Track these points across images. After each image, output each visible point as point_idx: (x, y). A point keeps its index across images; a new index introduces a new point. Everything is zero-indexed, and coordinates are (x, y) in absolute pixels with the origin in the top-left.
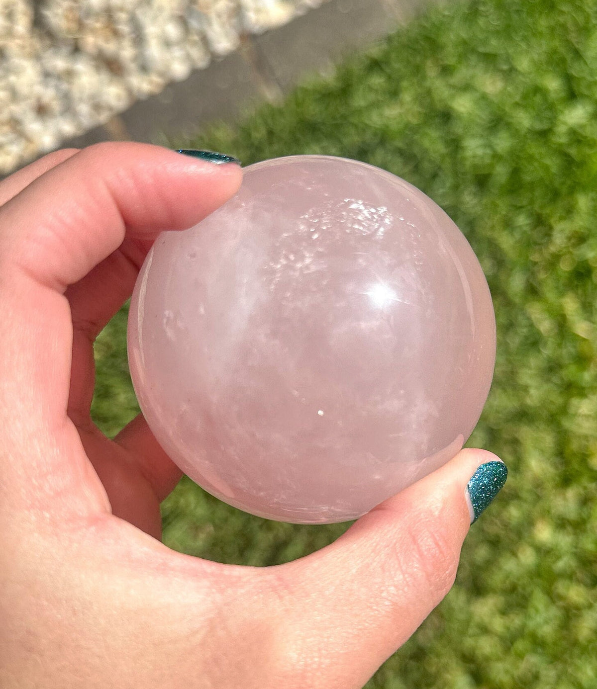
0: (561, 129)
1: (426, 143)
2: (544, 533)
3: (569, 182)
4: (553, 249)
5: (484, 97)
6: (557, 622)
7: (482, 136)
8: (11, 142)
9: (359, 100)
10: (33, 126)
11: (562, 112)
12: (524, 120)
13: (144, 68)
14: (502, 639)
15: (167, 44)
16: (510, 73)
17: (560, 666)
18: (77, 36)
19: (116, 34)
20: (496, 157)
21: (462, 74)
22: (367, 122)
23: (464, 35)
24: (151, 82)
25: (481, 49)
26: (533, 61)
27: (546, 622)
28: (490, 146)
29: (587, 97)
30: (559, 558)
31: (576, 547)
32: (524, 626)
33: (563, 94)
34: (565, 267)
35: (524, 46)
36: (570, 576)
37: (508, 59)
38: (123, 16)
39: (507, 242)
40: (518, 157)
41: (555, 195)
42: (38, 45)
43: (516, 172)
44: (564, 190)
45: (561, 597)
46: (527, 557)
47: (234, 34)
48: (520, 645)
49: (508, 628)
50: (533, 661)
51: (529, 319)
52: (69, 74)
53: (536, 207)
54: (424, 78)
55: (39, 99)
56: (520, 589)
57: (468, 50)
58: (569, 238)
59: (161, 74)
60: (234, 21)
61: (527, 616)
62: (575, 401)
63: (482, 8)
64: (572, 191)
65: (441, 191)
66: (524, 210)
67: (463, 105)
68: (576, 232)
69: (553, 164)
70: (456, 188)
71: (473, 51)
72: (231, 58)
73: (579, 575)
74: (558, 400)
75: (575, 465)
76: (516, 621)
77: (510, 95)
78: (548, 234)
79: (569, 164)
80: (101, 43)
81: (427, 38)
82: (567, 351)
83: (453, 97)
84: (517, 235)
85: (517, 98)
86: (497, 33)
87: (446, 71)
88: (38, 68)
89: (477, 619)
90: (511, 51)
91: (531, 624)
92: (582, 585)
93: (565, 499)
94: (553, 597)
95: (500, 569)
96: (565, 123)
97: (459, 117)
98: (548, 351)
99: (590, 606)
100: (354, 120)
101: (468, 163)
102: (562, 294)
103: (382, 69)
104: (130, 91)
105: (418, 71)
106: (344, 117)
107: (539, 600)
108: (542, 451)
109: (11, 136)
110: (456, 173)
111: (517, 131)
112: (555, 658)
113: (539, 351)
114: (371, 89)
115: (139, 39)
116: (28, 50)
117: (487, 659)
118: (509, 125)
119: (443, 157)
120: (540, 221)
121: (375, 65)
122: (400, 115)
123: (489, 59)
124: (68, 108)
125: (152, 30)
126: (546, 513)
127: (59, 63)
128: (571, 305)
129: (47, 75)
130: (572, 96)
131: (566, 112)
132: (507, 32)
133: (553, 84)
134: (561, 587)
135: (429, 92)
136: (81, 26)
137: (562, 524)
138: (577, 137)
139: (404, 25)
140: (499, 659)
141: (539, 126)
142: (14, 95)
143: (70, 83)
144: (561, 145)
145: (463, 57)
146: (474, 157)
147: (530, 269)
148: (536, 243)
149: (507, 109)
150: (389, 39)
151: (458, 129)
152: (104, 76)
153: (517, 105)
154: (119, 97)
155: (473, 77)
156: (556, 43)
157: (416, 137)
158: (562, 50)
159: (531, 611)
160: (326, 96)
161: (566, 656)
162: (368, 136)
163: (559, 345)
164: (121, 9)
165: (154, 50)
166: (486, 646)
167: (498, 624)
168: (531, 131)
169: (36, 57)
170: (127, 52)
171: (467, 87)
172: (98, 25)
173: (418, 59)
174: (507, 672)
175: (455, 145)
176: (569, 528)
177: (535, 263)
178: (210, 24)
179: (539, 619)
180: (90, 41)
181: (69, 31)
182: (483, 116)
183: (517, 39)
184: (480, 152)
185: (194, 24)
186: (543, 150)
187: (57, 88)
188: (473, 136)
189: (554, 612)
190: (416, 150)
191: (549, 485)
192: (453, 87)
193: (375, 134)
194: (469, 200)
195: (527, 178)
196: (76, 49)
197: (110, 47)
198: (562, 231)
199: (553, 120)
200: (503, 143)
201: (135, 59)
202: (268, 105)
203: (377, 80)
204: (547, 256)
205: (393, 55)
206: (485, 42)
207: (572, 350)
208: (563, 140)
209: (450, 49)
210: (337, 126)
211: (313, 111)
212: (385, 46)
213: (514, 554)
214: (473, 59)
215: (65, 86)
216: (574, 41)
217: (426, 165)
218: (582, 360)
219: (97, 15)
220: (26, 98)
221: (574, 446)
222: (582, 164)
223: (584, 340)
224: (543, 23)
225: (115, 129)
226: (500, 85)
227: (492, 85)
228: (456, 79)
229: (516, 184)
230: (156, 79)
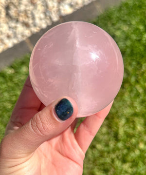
0: (144, 39)
2: (142, 146)
4: (142, 70)
5: (123, 31)
7: (123, 41)
10: (6, 41)
11: (144, 35)
12: (134, 37)
13: (35, 26)
15: (41, 19)
16: (130, 25)
18: (18, 18)
19: (28, 17)
20: (127, 46)
21: (118, 25)
23: (118, 15)
25: (122, 19)
26: (136, 22)
27: (143, 170)
28: (125, 44)
32: (137, 171)
33: (144, 30)
35: (134, 18)
37: (130, 21)
38: (29, 12)
39: (130, 69)
40: (133, 47)
41: (143, 56)
42: (7, 20)
43: (132, 51)
44: (145, 55)
46: (137, 152)
47: (58, 16)
49: (132, 172)
51: (136, 89)
52: (16, 27)
53: (138, 60)
54: (108, 27)
55: (8, 34)
56: (136, 161)
57: (119, 19)
59: (39, 27)
60: (58, 13)
63: (122, 8)
66: (134, 60)
67: (118, 33)
69: (142, 48)
71: (120, 19)
74: (144, 110)
76: (135, 170)
77: (130, 31)
78: (141, 67)
80: (24, 19)
81: (108, 16)
83: (115, 31)
84: (133, 67)
85: (132, 32)
86: (127, 15)
87: (113, 25)
88: (8, 26)
89: (124, 169)
90: (130, 19)
91: (139, 171)
94: (144, 163)
95: (130, 156)
98: (141, 97)
102: (145, 83)
104: (31, 32)
105: (106, 25)
107: (141, 164)
108: (141, 124)
109: (1, 43)
111: (132, 40)
113: (139, 97)
115: (33, 18)
116: (5, 21)
118: (130, 38)
120: (139, 63)
123: (125, 21)
124: (15, 36)
125: (37, 16)
126: (142, 141)
127: (13, 24)
129: (10, 28)
132: (129, 14)
133: (141, 28)
136: (19, 15)
139: (102, 13)
141: (138, 39)
142: (1, 33)
143: (16, 30)
145: (118, 21)
147: (136, 76)
148: (138, 69)
149: (130, 34)
150: (98, 17)
152: (25, 28)
153: (132, 33)
154: (28, 33)
155: (120, 26)
156: (142, 17)
158: (144, 19)
159: (139, 167)
163: (145, 96)
164: (29, 10)
165: (37, 21)
167: (130, 170)
168: (136, 40)
169: (7, 23)
170: (30, 22)
171: (119, 29)
172: (23, 15)
173: (106, 22)
178: (52, 14)
179: (141, 169)
180: (21, 19)
181: (16, 16)
182: (123, 36)
183: (132, 16)
184: (123, 45)
185: (48, 14)
186: (139, 45)
188: (121, 41)
189: (145, 167)
191: (143, 133)
192: (115, 29)
195: (135, 52)
196: (17, 21)
197: (26, 20)
199: (142, 37)
200: (129, 43)
201: (33, 23)
204: (141, 73)
205: (99, 21)
206: (124, 17)
208: (144, 42)
209: (114, 19)
212: (97, 19)
213: (134, 152)
214: (120, 22)
215: (14, 30)
219: (23, 12)
220: (4, 34)
224: (138, 12)
225: (28, 41)
226: (127, 28)
227: (125, 28)
228: (116, 27)
229: (132, 53)
230: (38, 28)
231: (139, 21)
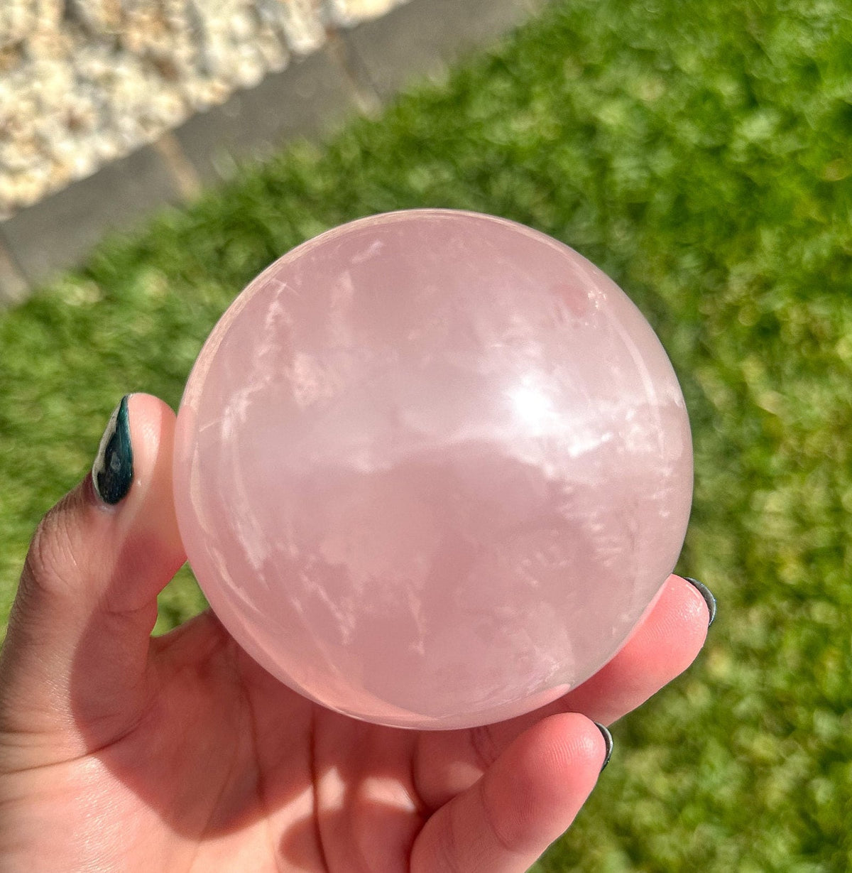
0: (739, 145)
1: (565, 165)
2: (721, 666)
3: (749, 213)
4: (729, 298)
5: (639, 105)
6: (738, 783)
7: (636, 155)
8: (36, 165)
9: (479, 110)
10: (63, 146)
11: (738, 123)
12: (690, 134)
13: (205, 71)
14: (667, 805)
15: (233, 40)
16: (672, 75)
17: (742, 840)
18: (119, 31)
19: (169, 28)
20: (654, 180)
21: (612, 75)
22: (489, 138)
23: (612, 26)
24: (213, 90)
25: (635, 45)
26: (701, 59)
27: (725, 782)
28: (646, 167)
29: (773, 104)
30: (740, 698)
31: (763, 685)
32: (695, 789)
33: (740, 101)
34: (745, 321)
35: (689, 39)
36: (755, 722)
37: (670, 57)
38: (177, 6)
39: (669, 289)
40: (684, 181)
41: (731, 229)
42: (69, 42)
43: (680, 201)
44: (743, 222)
45: (743, 750)
46: (699, 698)
47: (319, 28)
48: (690, 813)
49: (674, 791)
50: (708, 832)
51: (699, 388)
52: (109, 80)
53: (707, 245)
54: (562, 81)
55: (70, 111)
56: (690, 741)
57: (618, 46)
58: (750, 285)
59: (227, 79)
60: (319, 11)
61: (700, 775)
62: (759, 495)
64: (752, 225)
65: (585, 225)
66: (690, 248)
67: (612, 115)
68: (759, 277)
69: (728, 189)
70: (603, 220)
71: (625, 47)
72: (315, 58)
73: (768, 721)
74: (737, 492)
75: (761, 577)
76: (685, 781)
77: (672, 102)
78: (723, 279)
79: (750, 189)
80: (149, 39)
81: (566, 32)
82: (748, 430)
83: (598, 106)
84: (683, 282)
85: (682, 107)
86: (655, 24)
87: (590, 72)
88: (70, 70)
89: (633, 778)
90: (673, 46)
91: (704, 786)
92: (770, 734)
93: (748, 622)
94: (733, 750)
95: (664, 712)
96: (743, 138)
97: (607, 131)
98: (723, 430)
99: (781, 762)
100: (473, 135)
101: (619, 189)
102: (741, 357)
103: (508, 72)
104: (186, 101)
105: (553, 72)
106: (460, 132)
107: (715, 753)
108: (717, 559)
109: (36, 158)
110: (603, 203)
111: (682, 147)
112: (736, 830)
113: (713, 430)
114: (494, 96)
115: (198, 35)
116: (57, 49)
117: (648, 830)
118: (670, 141)
119: (586, 181)
120: (713, 265)
121: (498, 66)
122: (532, 129)
123: (646, 57)
124: (108, 121)
125: (214, 24)
126: (723, 640)
127: (96, 65)
128: (753, 370)
129: (81, 80)
130: (752, 103)
131: (745, 123)
132: (668, 22)
133: (728, 88)
134: (743, 737)
135: (568, 100)
136: (124, 18)
137: (743, 654)
138: (758, 154)
139: (536, 14)
140: (663, 831)
141: (709, 142)
142: (39, 106)
143: (110, 91)
144: (738, 165)
145: (611, 55)
146: (627, 181)
147: (700, 323)
148: (706, 291)
149: (669, 121)
150: (517, 33)
151: (605, 146)
152: (154, 82)
153: (681, 115)
154: (172, 109)
155: (624, 80)
156: (732, 36)
157: (553, 157)
158: (739, 45)
159: (705, 768)
160: (435, 106)
161: (751, 827)
162: (491, 156)
163: (739, 423)
165: (217, 49)
166: (646, 814)
167: (661, 785)
168: (700, 148)
169: (69, 58)
170: (182, 52)
171: (616, 93)
172: (146, 17)
173: (555, 57)
174: (673, 847)
175: (602, 166)
176: (754, 660)
177: (706, 317)
178: (287, 14)
179: (715, 779)
180: (137, 38)
181: (109, 25)
182: (638, 129)
183: (682, 31)
184: (633, 175)
185: (267, 15)
186: (715, 172)
187: (94, 97)
188: (626, 155)
189: (735, 769)
190: (552, 173)
191: (728, 604)
192: (599, 93)
193: (500, 154)
194: (620, 236)
195: (694, 208)
196: (118, 47)
197: (162, 45)
198: (741, 275)
199: (728, 134)
200: (664, 162)
201: (192, 60)
202: (362, 119)
203: (501, 86)
204: (722, 308)
205: (522, 54)
206: (640, 35)
207: (754, 428)
208: (742, 159)
209: (595, 44)
210: (450, 144)
211: (420, 124)
212: (511, 42)
213: (683, 694)
214: (625, 57)
215: (103, 95)
216: (754, 32)
217: (565, 192)
218: (769, 441)
220: (54, 110)
221: (760, 552)
222: (765, 190)
223: (771, 415)
224: (714, 10)
225: (167, 149)
226: (659, 89)
227: (648, 90)
228: (603, 83)
229: (680, 215)
230: (220, 85)
231: (714, 54)
